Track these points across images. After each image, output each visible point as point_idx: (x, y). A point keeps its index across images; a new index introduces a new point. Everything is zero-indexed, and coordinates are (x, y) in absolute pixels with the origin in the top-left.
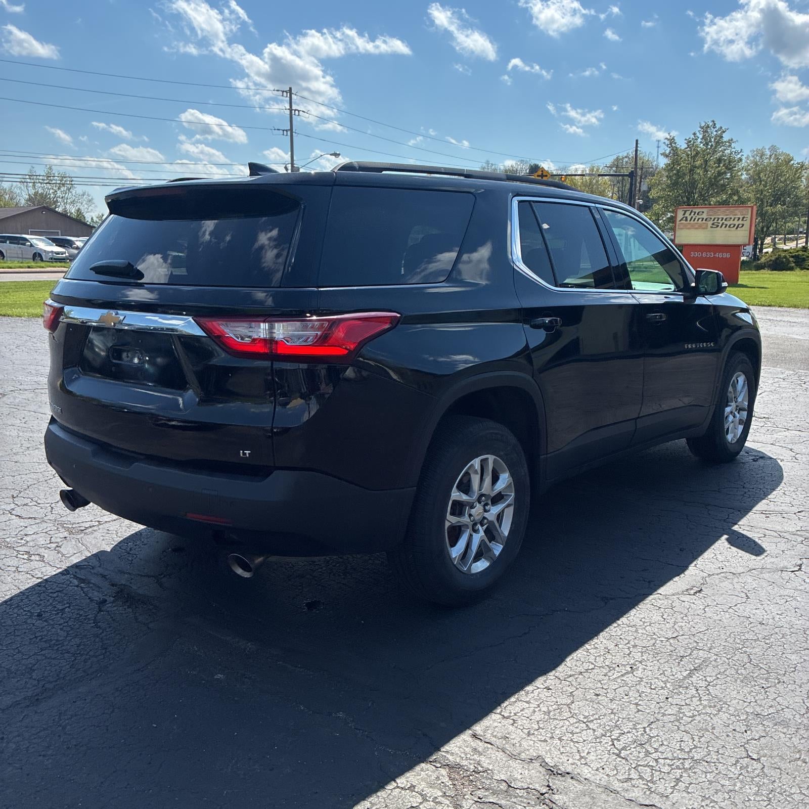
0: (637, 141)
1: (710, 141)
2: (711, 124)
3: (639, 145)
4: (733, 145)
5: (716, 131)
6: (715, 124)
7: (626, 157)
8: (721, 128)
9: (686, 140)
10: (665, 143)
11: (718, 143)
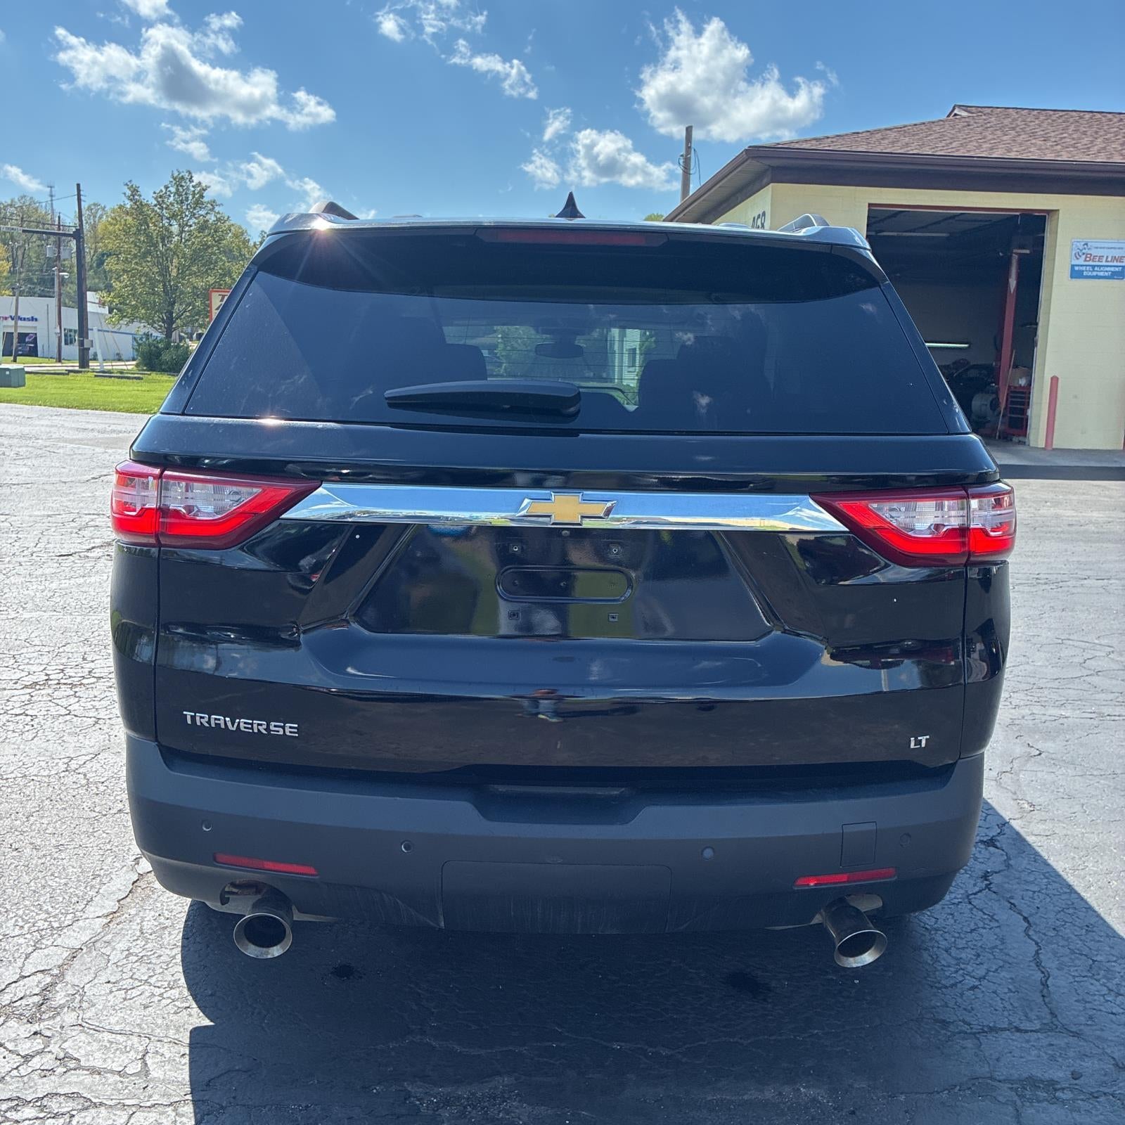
0: (78, 185)
1: (187, 199)
2: (187, 175)
3: (82, 193)
4: (217, 209)
5: (193, 187)
6: (192, 177)
7: (11, 205)
8: (200, 183)
9: (155, 193)
10: (125, 194)
11: (198, 203)
